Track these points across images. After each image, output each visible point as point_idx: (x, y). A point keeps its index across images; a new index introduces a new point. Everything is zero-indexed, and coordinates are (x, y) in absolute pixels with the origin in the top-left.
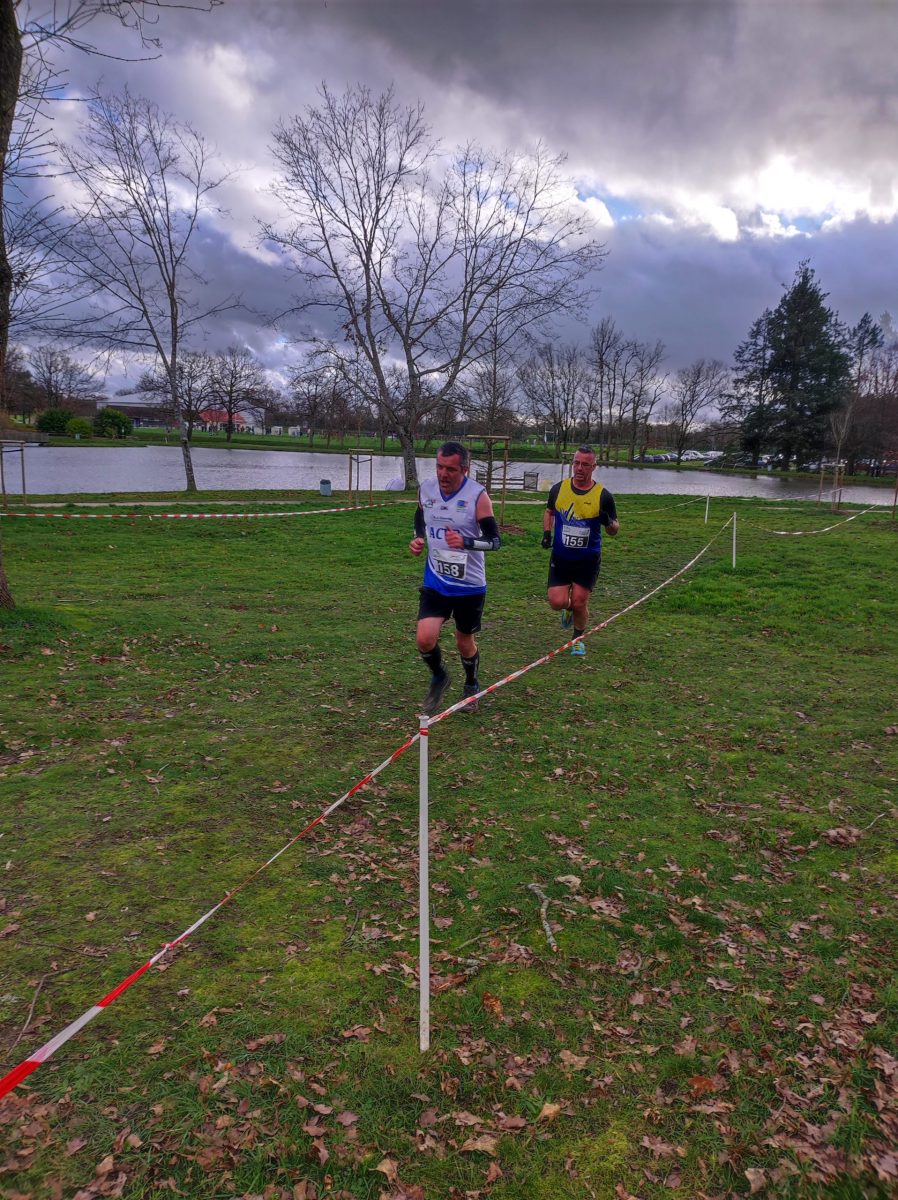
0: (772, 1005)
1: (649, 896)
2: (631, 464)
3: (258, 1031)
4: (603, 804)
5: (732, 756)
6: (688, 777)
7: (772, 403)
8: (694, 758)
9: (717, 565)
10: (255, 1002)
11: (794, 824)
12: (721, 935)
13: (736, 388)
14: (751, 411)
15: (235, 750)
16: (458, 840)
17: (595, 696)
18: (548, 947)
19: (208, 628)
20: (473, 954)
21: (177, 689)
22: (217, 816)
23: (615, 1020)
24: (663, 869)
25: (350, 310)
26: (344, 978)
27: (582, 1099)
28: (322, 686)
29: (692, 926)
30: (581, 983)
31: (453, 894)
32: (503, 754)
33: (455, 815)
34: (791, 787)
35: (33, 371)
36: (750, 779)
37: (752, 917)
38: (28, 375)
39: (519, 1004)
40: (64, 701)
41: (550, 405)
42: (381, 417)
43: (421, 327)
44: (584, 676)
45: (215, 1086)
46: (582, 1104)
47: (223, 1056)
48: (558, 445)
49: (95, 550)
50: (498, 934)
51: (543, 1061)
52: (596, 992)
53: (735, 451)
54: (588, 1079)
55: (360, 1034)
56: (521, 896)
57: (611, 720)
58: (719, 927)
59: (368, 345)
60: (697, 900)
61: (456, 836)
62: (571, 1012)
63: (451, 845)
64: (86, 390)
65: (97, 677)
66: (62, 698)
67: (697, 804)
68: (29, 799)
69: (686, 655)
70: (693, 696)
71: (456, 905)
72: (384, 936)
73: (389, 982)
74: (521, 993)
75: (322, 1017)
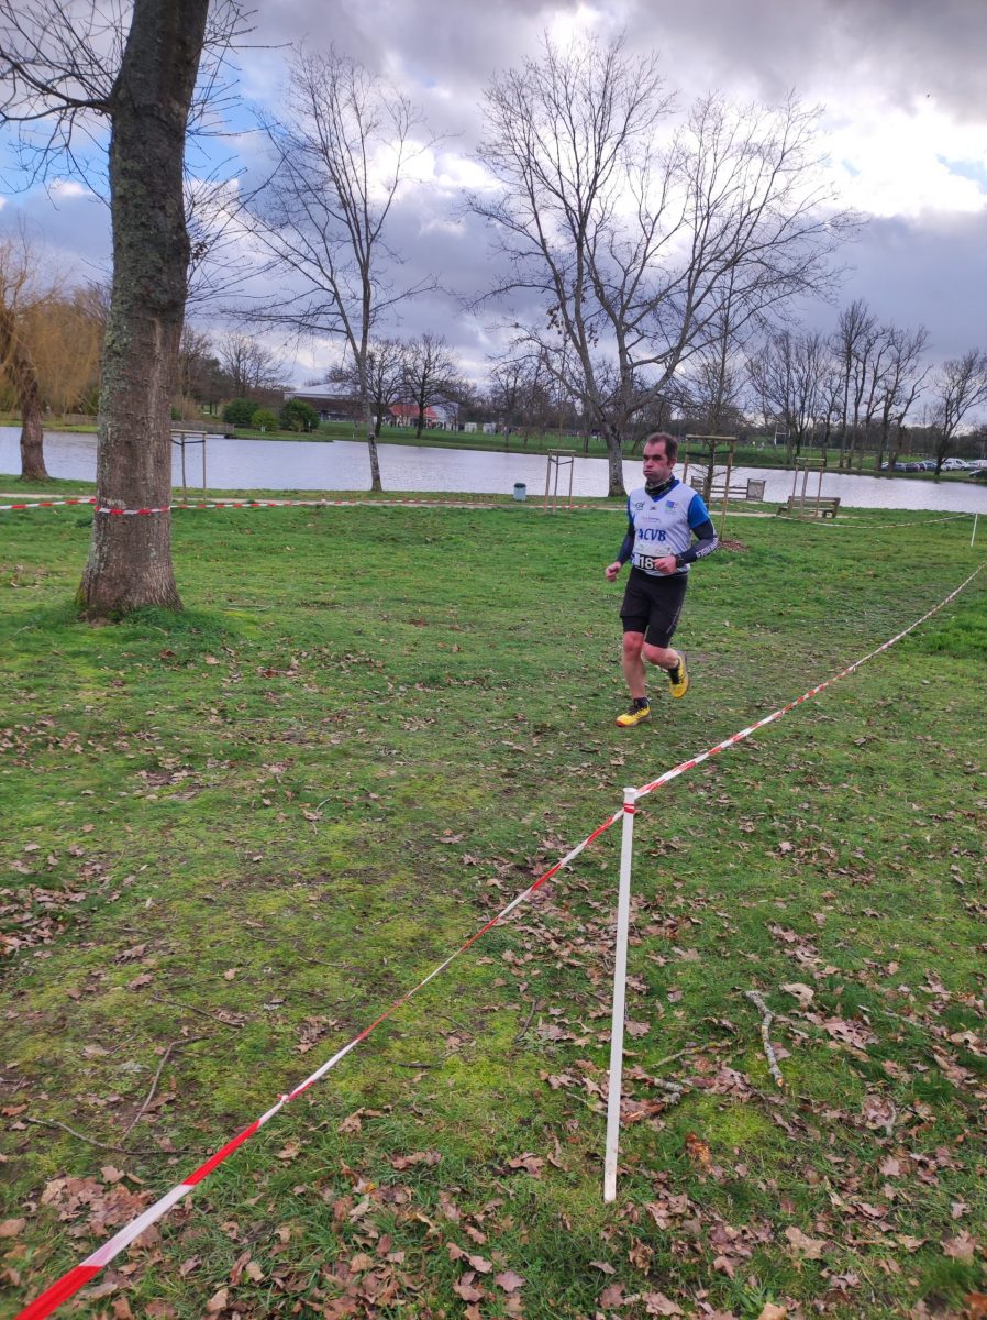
1: (904, 1023)
2: (878, 473)
3: (408, 1145)
4: (842, 893)
6: (954, 868)
8: (963, 844)
10: (406, 1107)
15: (404, 789)
16: (659, 923)
17: (833, 754)
18: (771, 1079)
19: (384, 644)
20: (674, 1075)
21: (346, 711)
22: (378, 865)
23: (859, 1192)
24: (923, 988)
25: (558, 292)
26: (514, 1088)
27: (816, 1301)
28: (504, 718)
29: (964, 1072)
30: (814, 1133)
31: (650, 993)
32: (716, 818)
33: (656, 890)
35: (221, 358)
38: (216, 363)
39: (732, 1152)
40: (225, 718)
41: (783, 402)
42: (586, 413)
43: (638, 311)
44: (818, 727)
45: (353, 1212)
46: (815, 1309)
47: (366, 1174)
48: (790, 449)
49: (272, 551)
50: (706, 1052)
51: (763, 1237)
52: (834, 1148)
54: (824, 1273)
55: (530, 1165)
56: (736, 1005)
57: (853, 785)
59: (576, 332)
60: (970, 1037)
61: (656, 917)
62: (800, 1173)
63: (649, 928)
64: (273, 380)
65: (262, 693)
66: (223, 713)
67: (968, 905)
68: (178, 827)
69: (949, 709)
70: (960, 761)
71: (653, 1008)
72: (565, 1037)
73: (569, 1099)
74: (734, 1137)
75: (485, 1137)
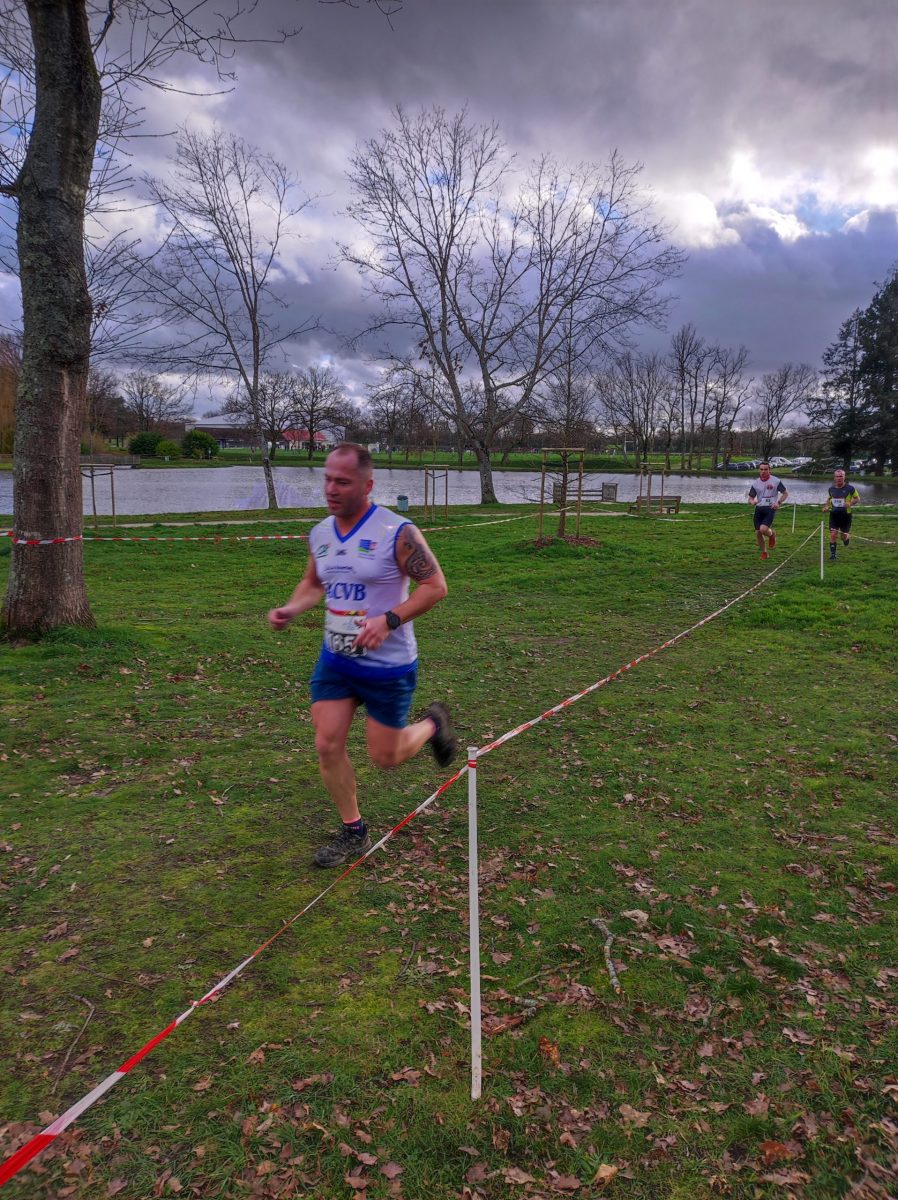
0: (855, 1062)
1: (721, 935)
2: (715, 473)
3: (305, 1070)
4: (674, 832)
5: (816, 782)
6: (767, 805)
7: (864, 406)
8: (775, 785)
9: (804, 576)
10: (304, 1038)
11: (884, 859)
12: (800, 981)
13: (826, 392)
14: (842, 415)
15: (300, 772)
16: (521, 869)
17: (670, 717)
18: (611, 989)
19: (281, 646)
20: (532, 993)
21: (247, 708)
22: (277, 840)
23: (680, 1072)
24: (737, 905)
25: (426, 327)
26: (397, 1016)
27: (642, 1160)
29: (768, 970)
30: (645, 1028)
31: (513, 927)
32: (571, 778)
33: (519, 842)
34: (881, 816)
35: (126, 397)
36: (835, 807)
37: (835, 962)
38: (121, 401)
39: (578, 1050)
40: (138, 721)
41: (629, 414)
42: (459, 432)
43: (497, 342)
44: (659, 695)
45: (259, 1128)
46: (642, 1166)
47: (270, 1097)
48: (638, 455)
49: (178, 569)
50: (558, 972)
51: (601, 1115)
52: (661, 1040)
53: (824, 456)
54: (649, 1138)
55: (410, 1077)
56: (584, 932)
57: (687, 742)
58: (797, 972)
59: (444, 361)
60: (774, 941)
61: (518, 865)
62: (633, 1062)
63: (513, 874)
64: (174, 413)
65: (171, 697)
66: (136, 717)
67: (777, 835)
68: (98, 820)
69: (768, 673)
70: (776, 717)
71: (515, 940)
72: (440, 971)
73: (443, 1021)
74: (581, 1039)
75: (371, 1057)
